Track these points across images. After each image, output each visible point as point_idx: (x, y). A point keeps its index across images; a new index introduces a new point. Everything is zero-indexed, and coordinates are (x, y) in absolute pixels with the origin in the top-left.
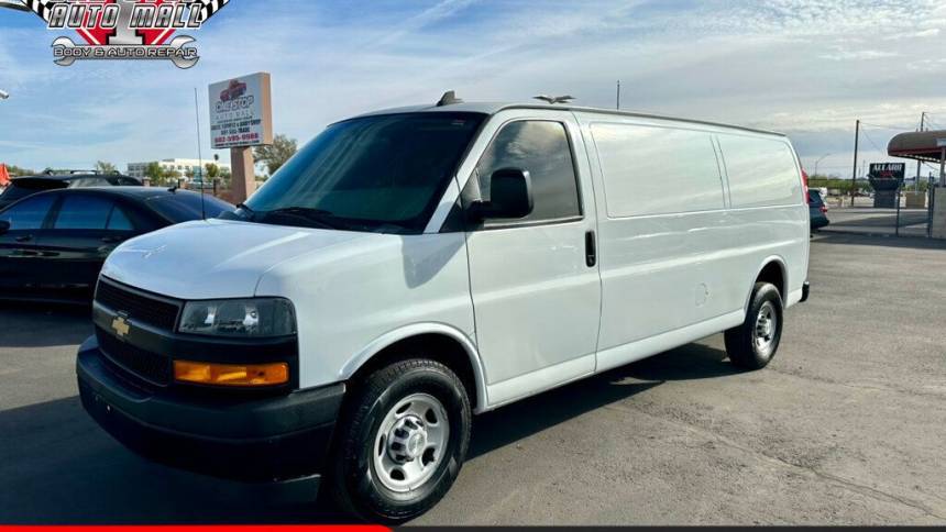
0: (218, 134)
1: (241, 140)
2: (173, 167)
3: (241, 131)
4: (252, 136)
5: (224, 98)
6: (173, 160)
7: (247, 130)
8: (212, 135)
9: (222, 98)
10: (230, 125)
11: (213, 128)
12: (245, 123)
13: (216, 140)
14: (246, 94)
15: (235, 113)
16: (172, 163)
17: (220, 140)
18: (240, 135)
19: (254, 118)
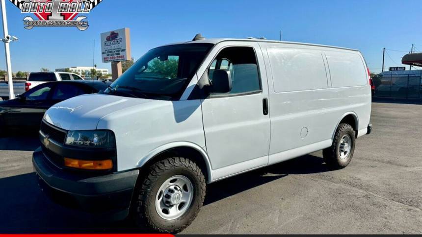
0: (105, 55)
1: (116, 59)
2: (76, 71)
3: (116, 54)
4: (121, 57)
5: (108, 39)
6: (76, 67)
7: (119, 54)
8: (102, 56)
9: (107, 39)
10: (111, 52)
11: (103, 53)
12: (118, 51)
13: (104, 59)
14: (118, 38)
15: (113, 46)
16: (75, 69)
17: (106, 58)
18: (116, 56)
19: (122, 49)
